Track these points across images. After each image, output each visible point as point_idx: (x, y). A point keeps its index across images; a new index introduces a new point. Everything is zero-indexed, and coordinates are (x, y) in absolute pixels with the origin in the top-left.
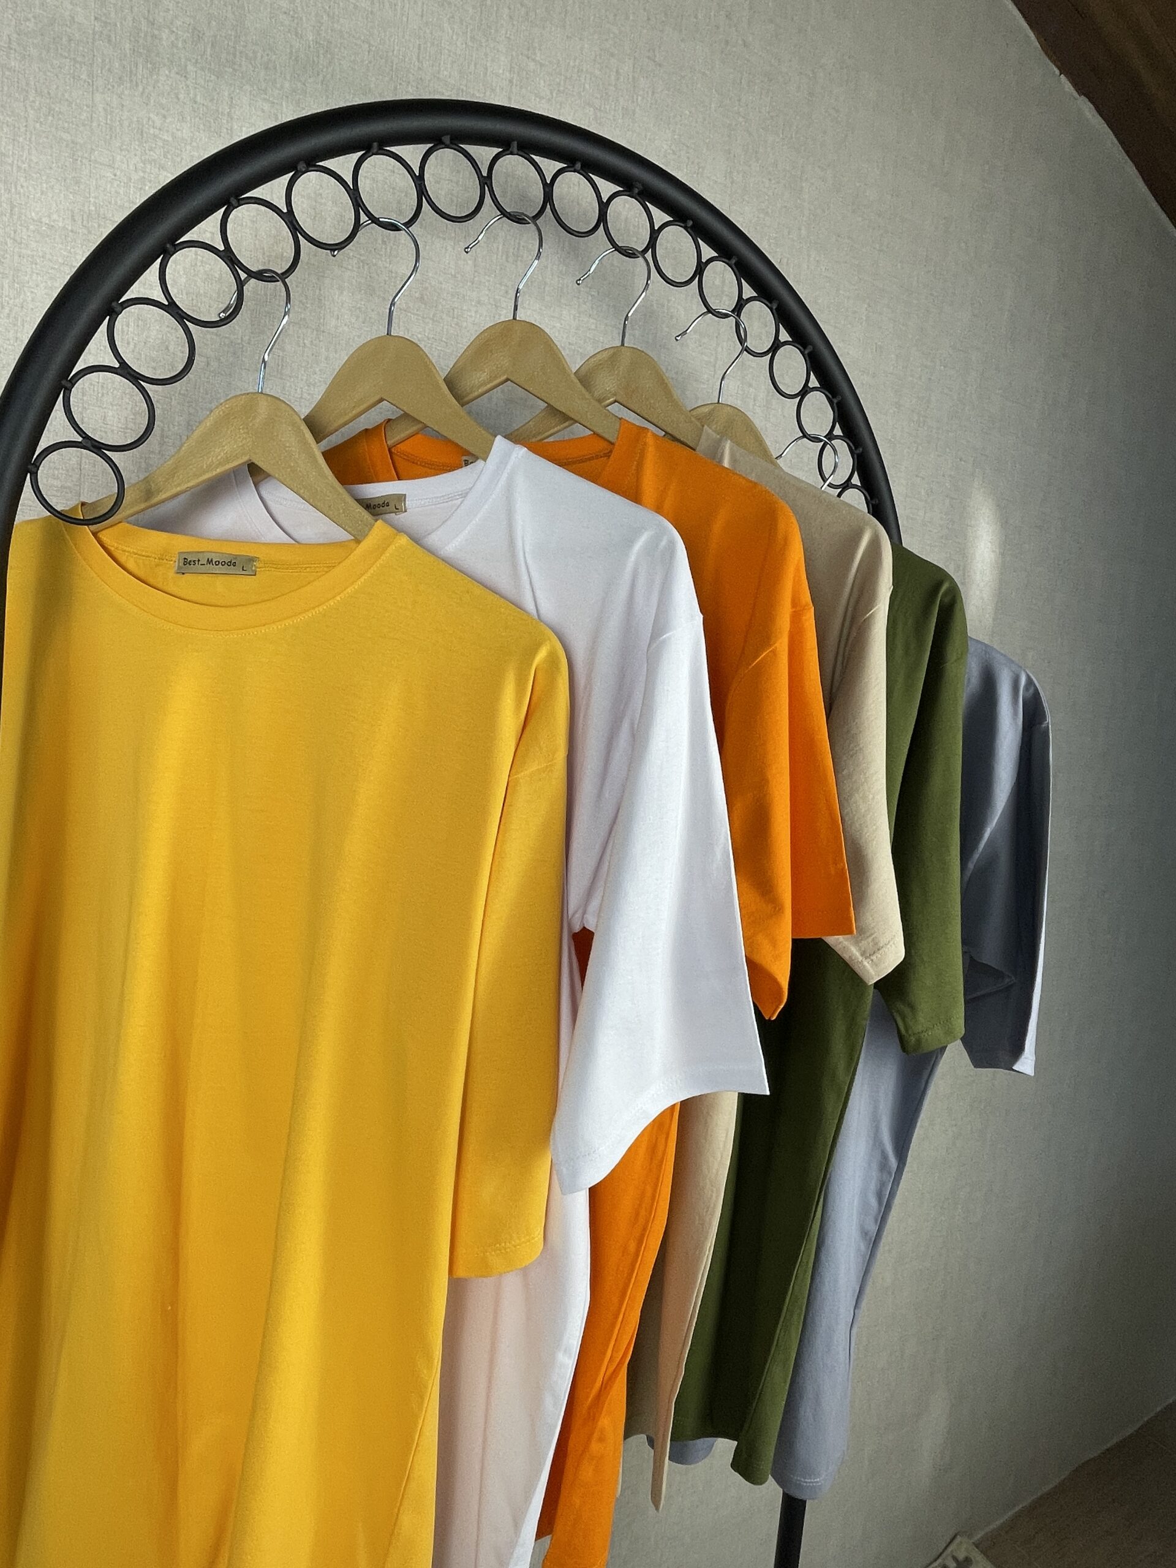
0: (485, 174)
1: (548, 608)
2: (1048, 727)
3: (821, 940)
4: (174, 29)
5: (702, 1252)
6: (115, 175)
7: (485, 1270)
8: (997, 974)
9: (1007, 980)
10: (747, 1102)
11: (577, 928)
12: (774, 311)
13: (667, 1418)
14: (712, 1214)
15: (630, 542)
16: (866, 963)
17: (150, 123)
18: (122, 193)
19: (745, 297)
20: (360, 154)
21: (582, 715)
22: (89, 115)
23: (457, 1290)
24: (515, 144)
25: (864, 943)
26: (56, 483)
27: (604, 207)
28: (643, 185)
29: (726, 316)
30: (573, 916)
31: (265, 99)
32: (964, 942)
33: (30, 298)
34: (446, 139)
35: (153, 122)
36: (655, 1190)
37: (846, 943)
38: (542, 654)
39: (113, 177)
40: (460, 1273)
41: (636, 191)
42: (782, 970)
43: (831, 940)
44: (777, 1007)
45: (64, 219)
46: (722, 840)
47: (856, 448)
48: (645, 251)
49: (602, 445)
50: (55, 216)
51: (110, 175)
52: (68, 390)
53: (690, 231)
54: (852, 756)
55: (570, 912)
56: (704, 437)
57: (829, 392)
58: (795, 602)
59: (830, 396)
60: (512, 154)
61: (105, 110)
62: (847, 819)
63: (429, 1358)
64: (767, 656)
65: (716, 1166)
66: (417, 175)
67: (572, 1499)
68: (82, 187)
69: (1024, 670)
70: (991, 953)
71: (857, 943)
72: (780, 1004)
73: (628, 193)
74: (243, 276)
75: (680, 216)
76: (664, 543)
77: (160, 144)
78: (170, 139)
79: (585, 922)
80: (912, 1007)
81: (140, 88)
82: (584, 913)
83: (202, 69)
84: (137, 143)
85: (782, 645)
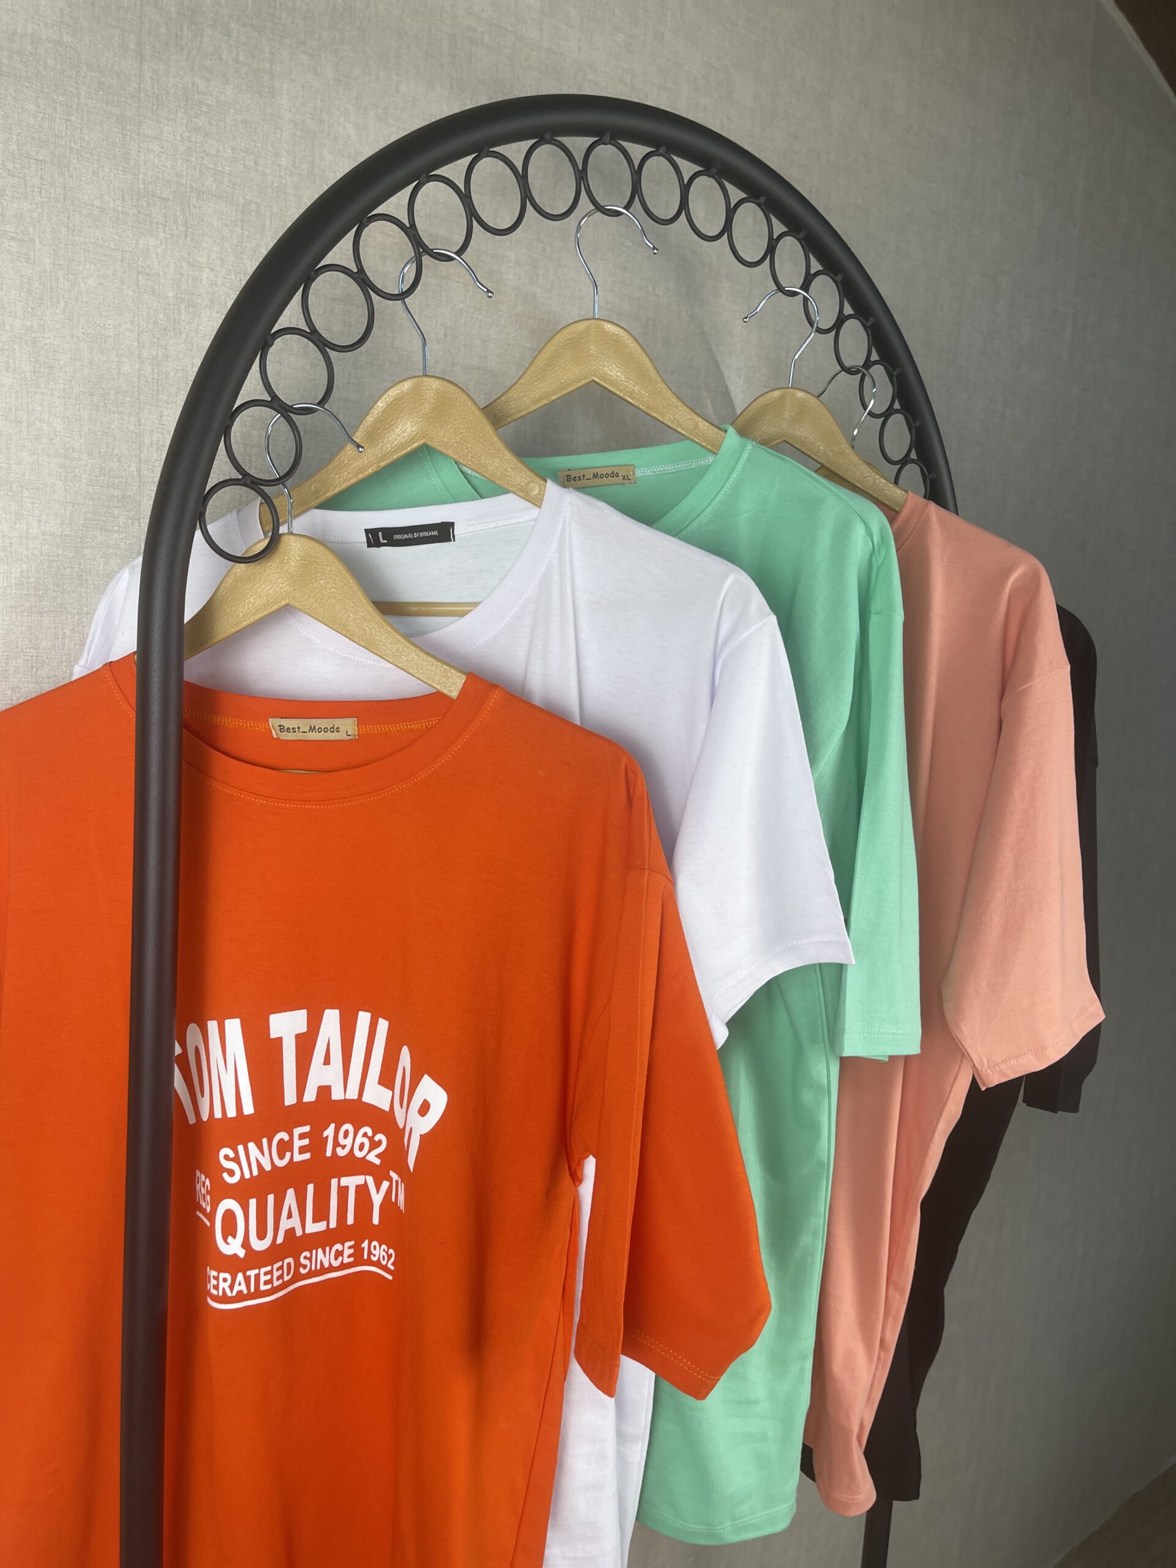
0: (580, 167)
12: (839, 283)
19: (812, 272)
20: (469, 158)
24: (606, 132)
27: (685, 189)
28: (719, 162)
29: (795, 293)
34: (548, 136)
35: (198, 87)
41: (713, 170)
47: (914, 422)
48: (722, 233)
52: (228, 431)
53: (763, 208)
57: (889, 367)
59: (890, 370)
60: (604, 143)
61: (152, 79)
66: (521, 174)
73: (707, 173)
74: (373, 295)
75: (753, 192)
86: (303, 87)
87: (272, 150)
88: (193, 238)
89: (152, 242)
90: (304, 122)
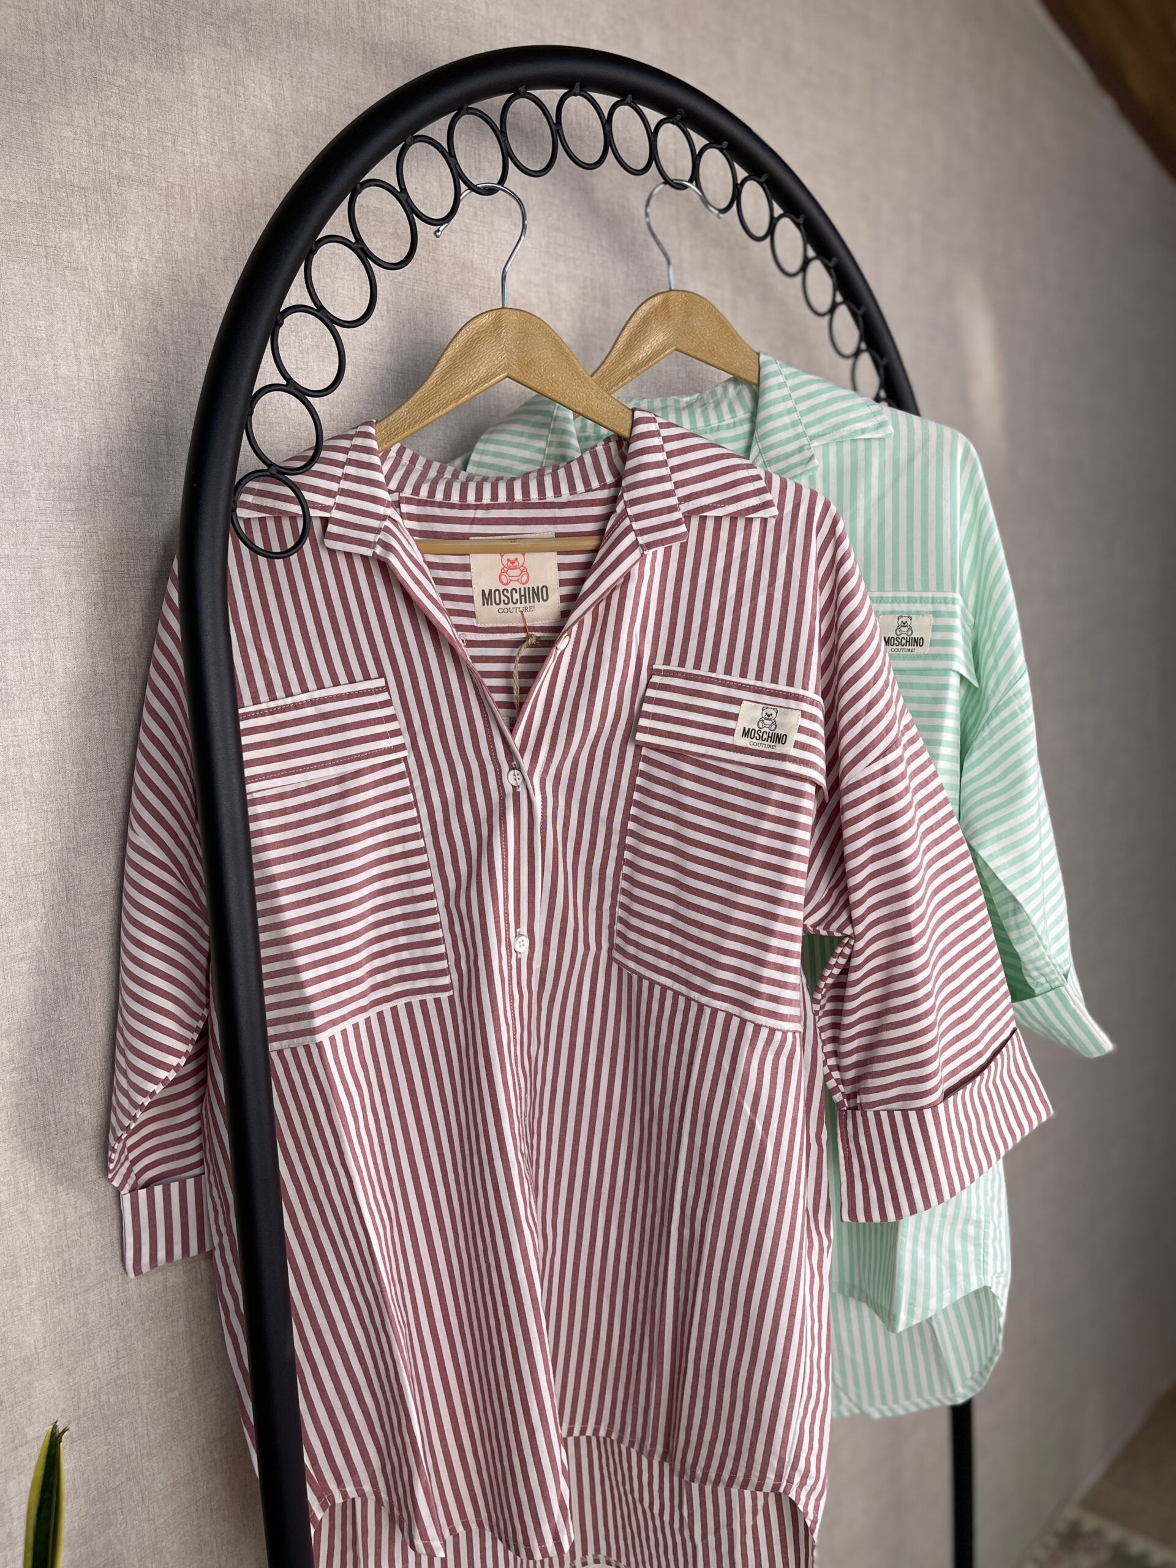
19: (775, 216)
47: (882, 360)
57: (853, 307)
75: (714, 137)
86: (214, 59)
87: (189, 128)
88: (117, 227)
89: (75, 234)
90: (219, 97)
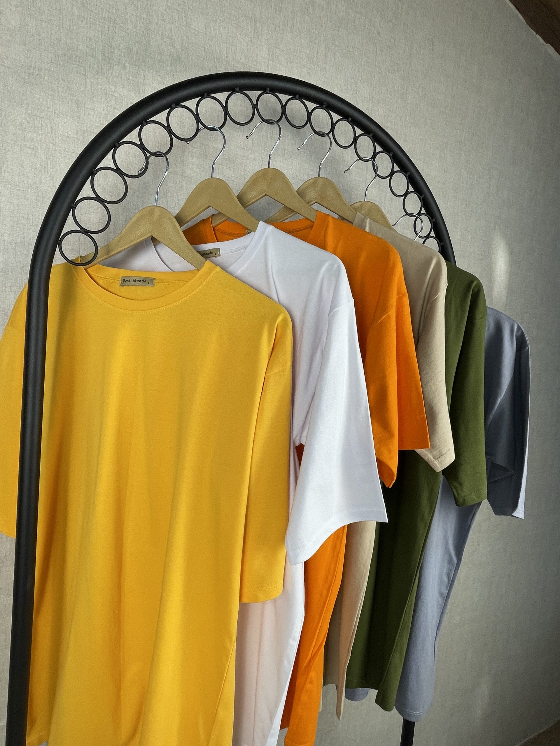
0: (255, 103)
1: (283, 298)
2: (529, 349)
3: (413, 450)
4: (120, 49)
5: (359, 597)
6: (95, 113)
7: (256, 600)
8: (505, 469)
9: (510, 473)
10: (380, 526)
11: (297, 444)
12: (391, 157)
13: (343, 676)
14: (364, 580)
15: (320, 267)
16: (436, 462)
17: (110, 90)
18: (98, 120)
19: (377, 151)
20: (198, 98)
21: (299, 345)
22: (84, 88)
23: (244, 608)
24: (268, 89)
25: (435, 453)
26: (69, 247)
27: (309, 114)
28: (327, 103)
29: (368, 161)
30: (296, 438)
31: (159, 75)
32: (487, 454)
33: (59, 168)
34: (237, 89)
35: (111, 89)
36: (335, 567)
37: (426, 452)
38: (280, 319)
39: (94, 114)
40: (245, 600)
41: (324, 106)
42: (394, 464)
43: (419, 451)
44: (392, 482)
45: (73, 133)
46: (364, 403)
47: (432, 219)
48: (329, 133)
49: (309, 223)
50: (70, 133)
51: (93, 114)
52: (74, 208)
53: (351, 123)
54: (428, 364)
55: (294, 436)
56: (357, 217)
57: (419, 194)
58: (399, 292)
59: (419, 196)
60: (267, 93)
62: (426, 393)
63: (231, 638)
64: (386, 317)
65: (365, 558)
66: (224, 106)
67: (298, 710)
68: (81, 119)
69: (516, 323)
70: (501, 459)
71: (431, 452)
72: (393, 480)
73: (320, 107)
74: (148, 155)
75: (345, 116)
76: (336, 266)
77: (114, 98)
78: (118, 96)
79: (301, 441)
80: (461, 484)
81: (106, 75)
82: (301, 437)
83: (132, 65)
84: (104, 99)
85: (392, 312)
